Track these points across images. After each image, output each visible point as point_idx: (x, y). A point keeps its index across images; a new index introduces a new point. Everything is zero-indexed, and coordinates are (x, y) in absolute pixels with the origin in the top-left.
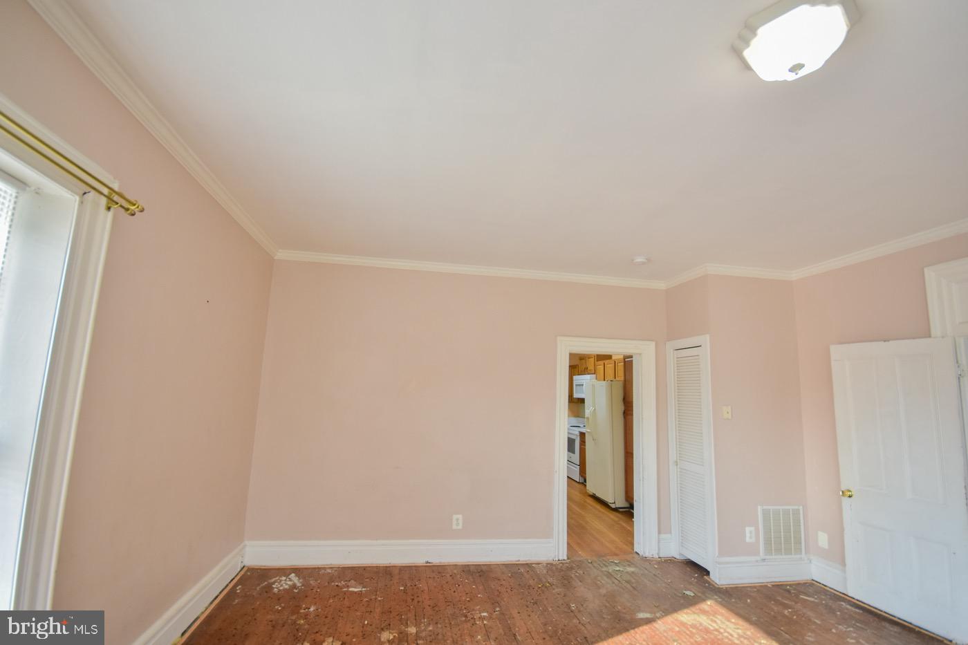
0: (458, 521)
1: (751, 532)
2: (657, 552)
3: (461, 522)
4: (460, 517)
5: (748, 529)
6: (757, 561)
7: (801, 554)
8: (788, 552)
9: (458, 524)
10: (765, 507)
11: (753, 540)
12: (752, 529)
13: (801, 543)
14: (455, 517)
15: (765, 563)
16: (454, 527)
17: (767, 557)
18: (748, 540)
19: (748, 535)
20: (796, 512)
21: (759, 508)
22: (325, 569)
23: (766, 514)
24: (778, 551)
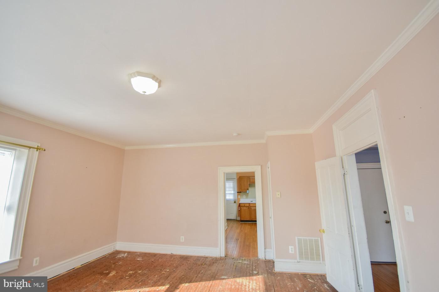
0: (182, 239)
1: (292, 248)
2: (264, 257)
3: (183, 239)
4: (183, 237)
5: (290, 247)
6: (295, 262)
7: (320, 260)
8: (312, 259)
9: (182, 240)
10: (299, 238)
11: (293, 252)
12: (293, 247)
13: (320, 256)
14: (181, 237)
15: (298, 264)
16: (181, 241)
17: (301, 261)
18: (290, 252)
19: (290, 250)
20: (316, 241)
21: (296, 238)
22: (137, 253)
23: (299, 241)
24: (307, 258)
